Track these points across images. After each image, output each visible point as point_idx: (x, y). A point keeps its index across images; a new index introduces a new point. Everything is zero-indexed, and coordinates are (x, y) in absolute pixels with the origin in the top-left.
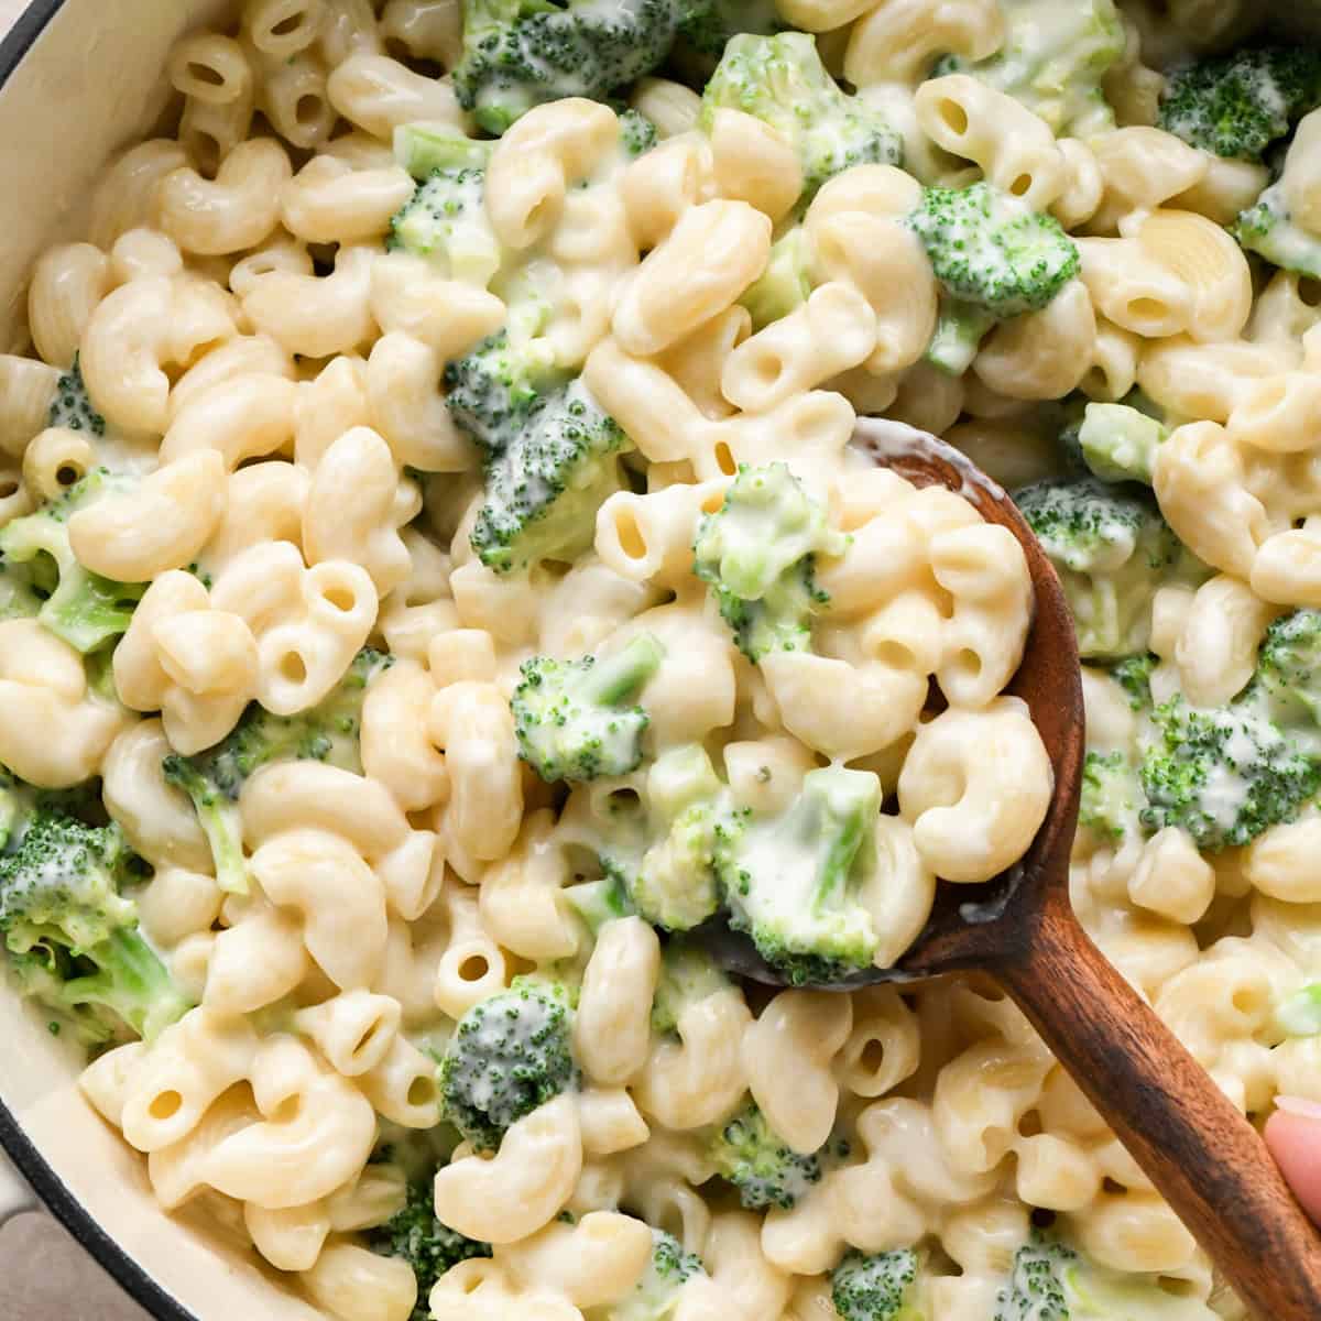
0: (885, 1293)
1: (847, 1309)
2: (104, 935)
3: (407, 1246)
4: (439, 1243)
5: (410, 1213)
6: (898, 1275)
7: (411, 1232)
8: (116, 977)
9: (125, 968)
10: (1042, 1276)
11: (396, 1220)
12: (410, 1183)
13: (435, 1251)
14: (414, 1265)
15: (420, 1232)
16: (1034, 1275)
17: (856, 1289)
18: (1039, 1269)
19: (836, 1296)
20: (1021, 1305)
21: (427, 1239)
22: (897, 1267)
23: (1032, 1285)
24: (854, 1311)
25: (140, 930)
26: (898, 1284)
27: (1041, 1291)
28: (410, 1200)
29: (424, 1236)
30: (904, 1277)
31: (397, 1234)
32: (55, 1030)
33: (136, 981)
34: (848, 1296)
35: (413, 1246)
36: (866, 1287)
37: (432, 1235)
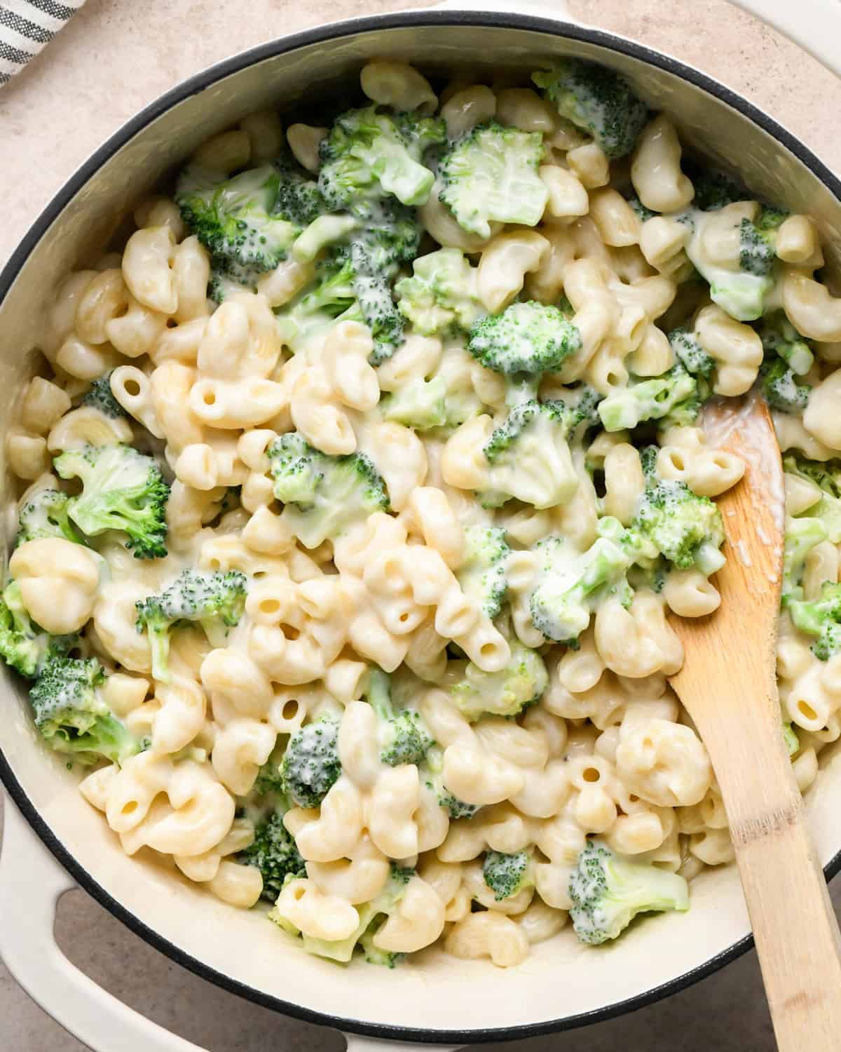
0: (511, 876)
1: (492, 884)
2: (94, 722)
3: (257, 861)
4: (274, 860)
5: (257, 844)
6: (517, 866)
7: (259, 854)
8: (100, 739)
9: (106, 735)
10: (595, 868)
11: (250, 848)
12: (257, 828)
13: (272, 864)
14: (261, 872)
15: (263, 854)
16: (590, 867)
17: (496, 875)
18: (593, 864)
19: (486, 876)
20: (583, 882)
21: (268, 858)
22: (517, 862)
23: (590, 873)
24: (495, 885)
25: (112, 715)
26: (518, 871)
27: (594, 876)
28: (257, 838)
29: (266, 855)
30: (521, 868)
31: (251, 854)
32: (69, 766)
33: (111, 740)
34: (492, 877)
35: (260, 862)
36: (501, 873)
37: (270, 855)
